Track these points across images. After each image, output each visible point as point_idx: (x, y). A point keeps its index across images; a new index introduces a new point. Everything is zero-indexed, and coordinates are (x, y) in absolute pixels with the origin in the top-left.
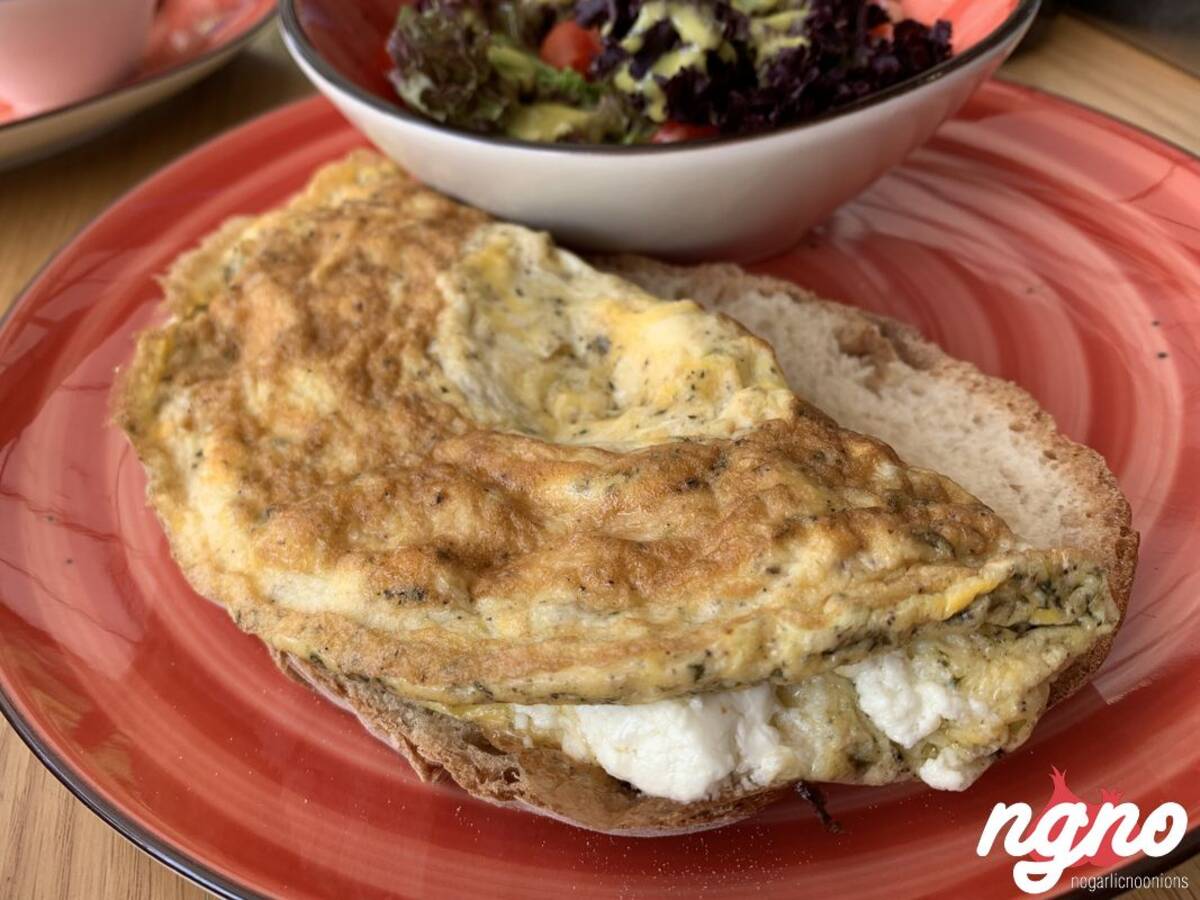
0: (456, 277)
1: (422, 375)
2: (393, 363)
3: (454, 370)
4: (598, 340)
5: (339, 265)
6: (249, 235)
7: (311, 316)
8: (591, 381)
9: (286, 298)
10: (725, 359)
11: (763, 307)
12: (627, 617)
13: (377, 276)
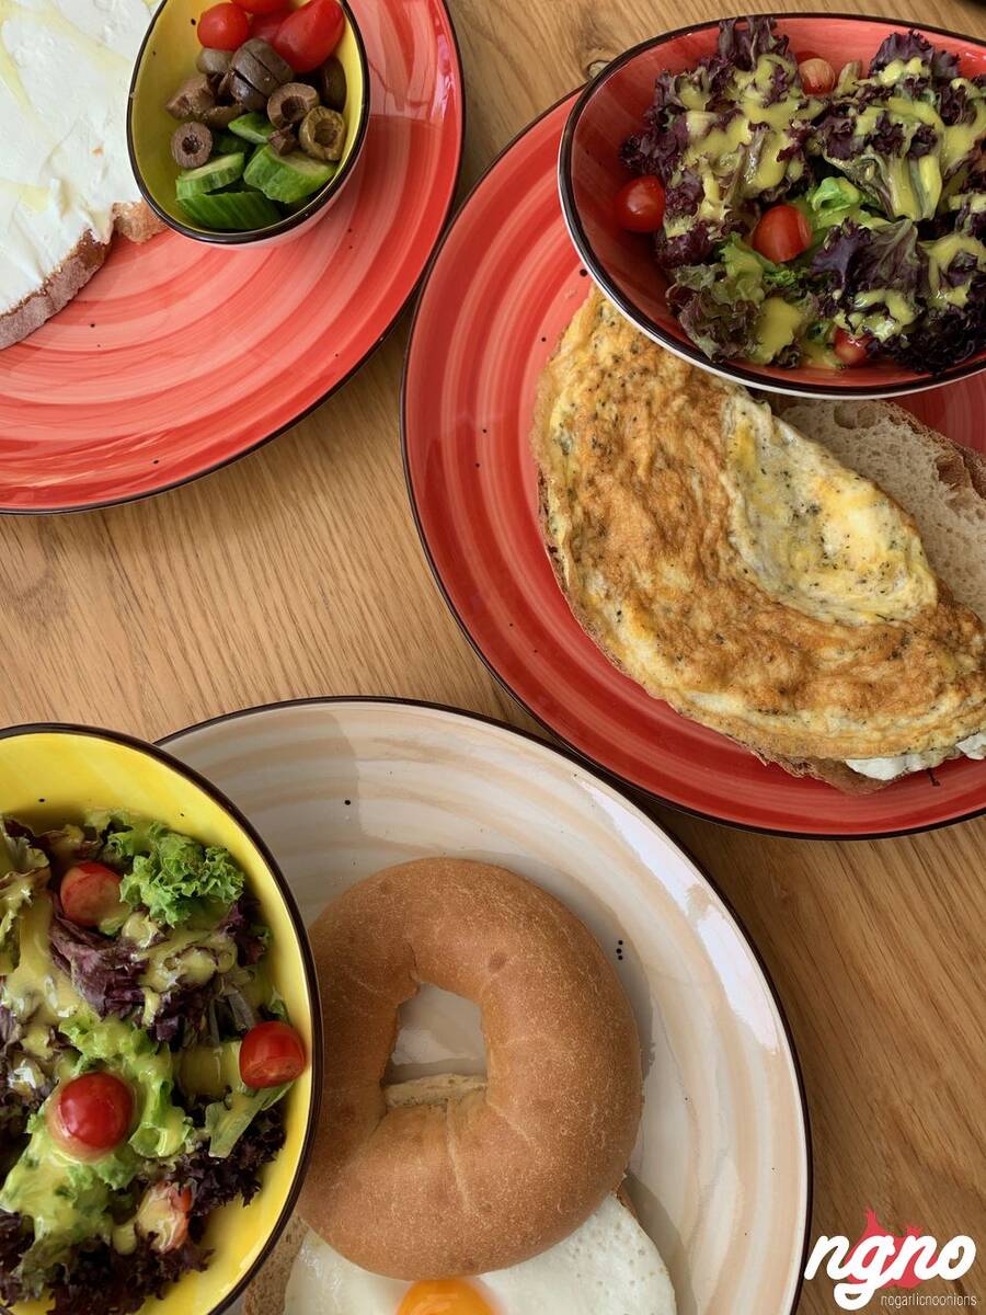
0: (732, 475)
1: (731, 560)
2: (714, 554)
3: (748, 555)
4: (813, 507)
5: (652, 460)
6: (561, 406)
7: (655, 515)
8: (812, 537)
9: (637, 504)
10: (899, 553)
11: (892, 434)
12: (870, 724)
13: (679, 470)
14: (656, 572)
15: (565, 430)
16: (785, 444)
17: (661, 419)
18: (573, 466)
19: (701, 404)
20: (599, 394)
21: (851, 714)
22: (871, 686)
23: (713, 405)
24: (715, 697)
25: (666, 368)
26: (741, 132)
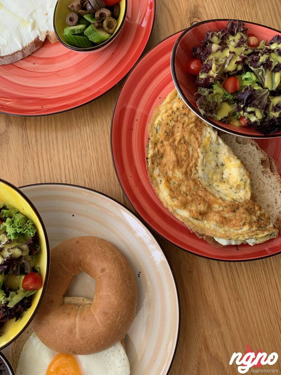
0: (201, 149)
1: (195, 174)
2: (191, 171)
3: (200, 173)
4: (222, 164)
5: (180, 140)
6: (159, 118)
7: (177, 156)
8: (220, 172)
9: (173, 151)
10: (243, 183)
11: (251, 148)
12: (222, 229)
13: (187, 145)
14: (174, 172)
15: (158, 126)
16: (219, 144)
17: (186, 129)
18: (158, 136)
19: (198, 128)
20: (170, 118)
21: (218, 225)
22: (225, 218)
23: (201, 129)
24: (182, 211)
25: (191, 115)
26: (227, 53)
